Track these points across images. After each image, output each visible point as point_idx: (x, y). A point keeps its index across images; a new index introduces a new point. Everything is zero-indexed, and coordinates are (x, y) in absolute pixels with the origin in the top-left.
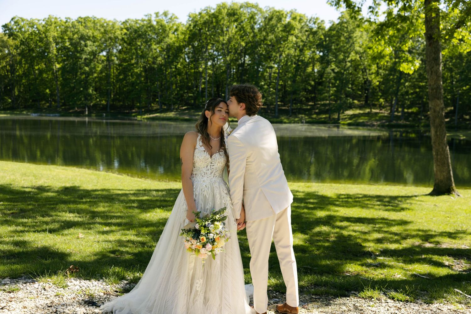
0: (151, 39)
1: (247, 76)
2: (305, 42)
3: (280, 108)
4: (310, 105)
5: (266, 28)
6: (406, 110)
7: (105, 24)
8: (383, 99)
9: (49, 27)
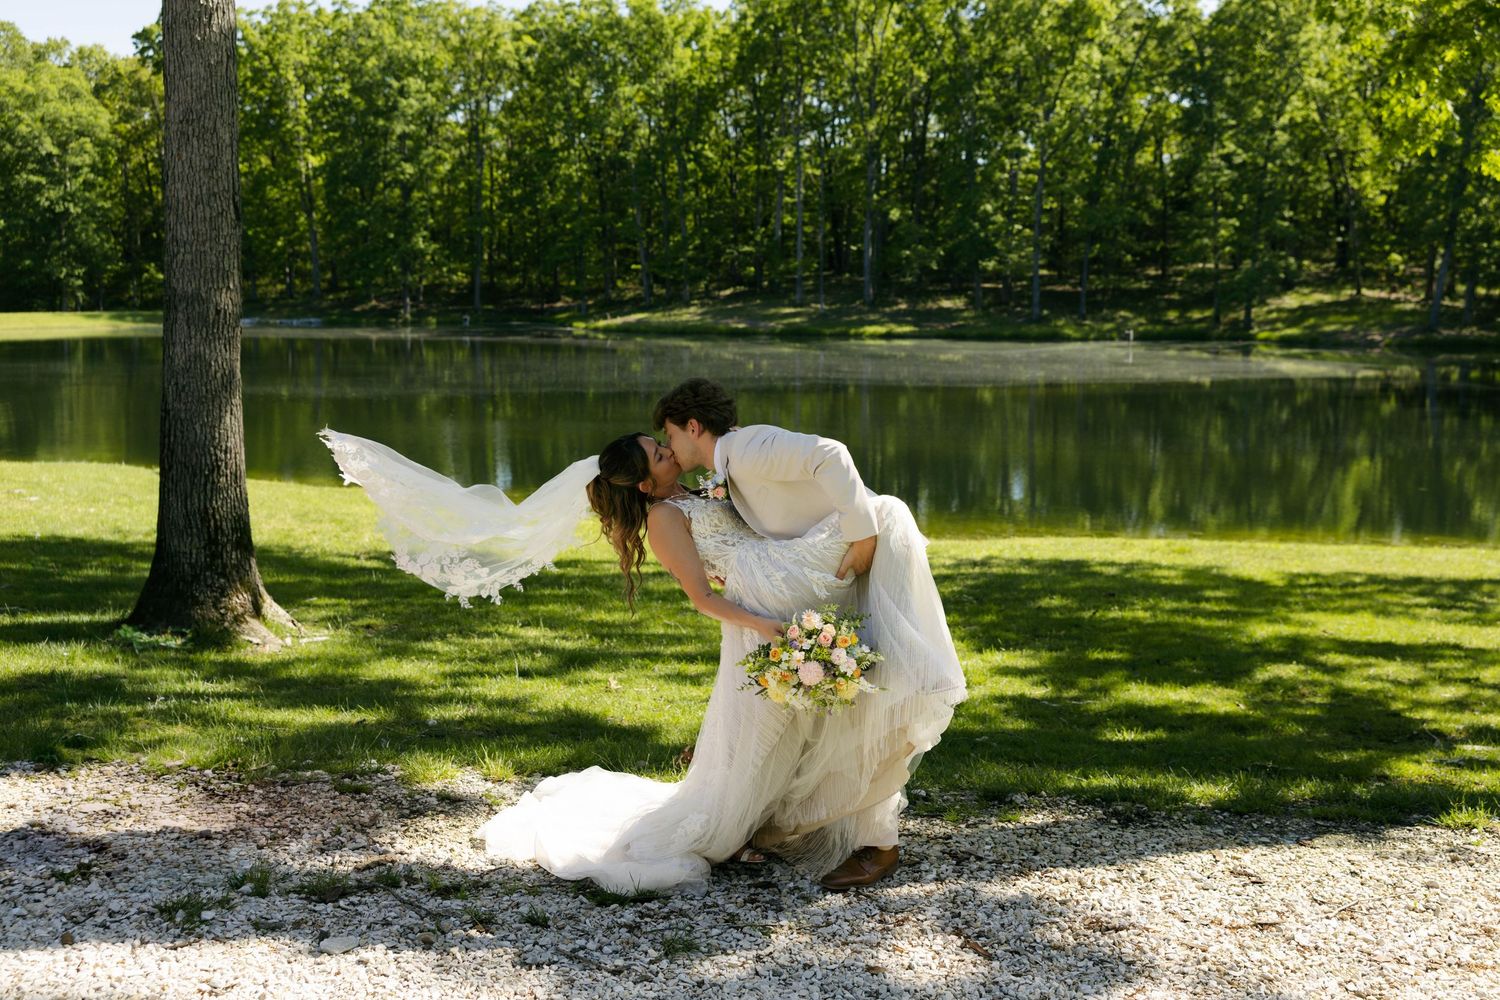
0: (614, 68)
1: (934, 181)
2: (1133, 64)
3: (1049, 288)
4: (1148, 278)
5: (998, 18)
6: (1481, 291)
7: (463, 21)
8: (1400, 254)
9: (282, 36)
